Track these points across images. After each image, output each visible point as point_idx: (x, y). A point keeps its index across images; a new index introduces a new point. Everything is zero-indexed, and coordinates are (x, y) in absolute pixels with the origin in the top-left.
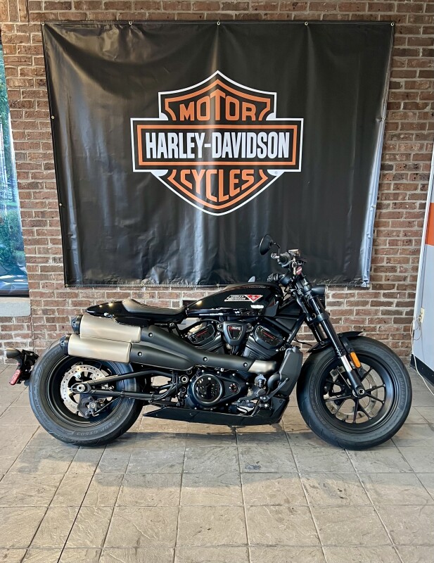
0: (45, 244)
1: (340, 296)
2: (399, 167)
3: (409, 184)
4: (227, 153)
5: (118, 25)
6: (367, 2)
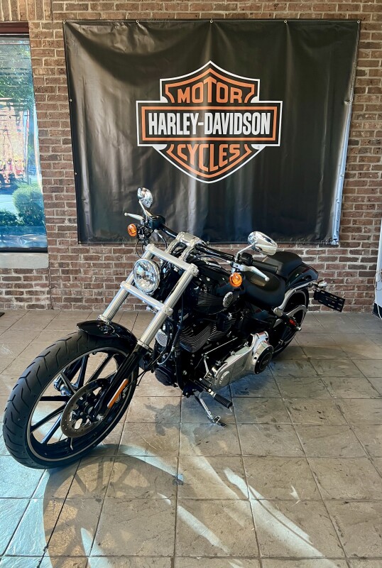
0: (62, 207)
1: (313, 253)
2: (364, 142)
3: (372, 157)
4: (217, 130)
5: (127, 23)
6: (337, 3)
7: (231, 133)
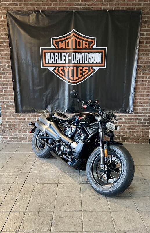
0: (7, 96)
1: (121, 116)
2: (144, 66)
3: (148, 73)
4: (77, 61)
5: (35, 12)
6: (131, 2)
7: (84, 62)
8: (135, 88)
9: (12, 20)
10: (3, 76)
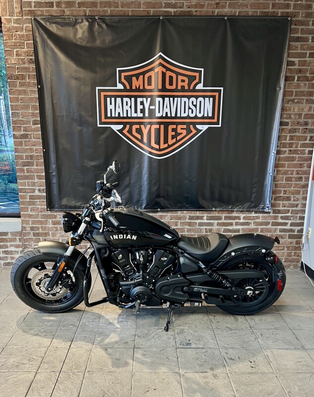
0: (33, 179)
1: (249, 218)
2: (293, 123)
3: (301, 136)
4: (167, 113)
5: (87, 19)
6: (271, 2)
7: (179, 115)
8: (276, 166)
9: (43, 33)
10: (25, 141)
